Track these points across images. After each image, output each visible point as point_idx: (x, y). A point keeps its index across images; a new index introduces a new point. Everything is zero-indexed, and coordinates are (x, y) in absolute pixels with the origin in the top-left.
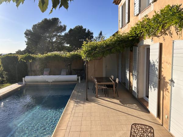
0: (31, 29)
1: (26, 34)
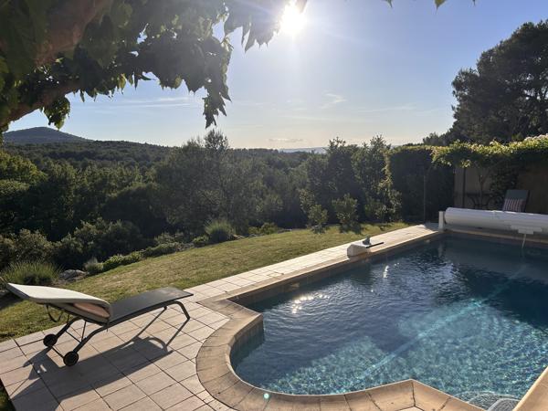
0: (475, 68)
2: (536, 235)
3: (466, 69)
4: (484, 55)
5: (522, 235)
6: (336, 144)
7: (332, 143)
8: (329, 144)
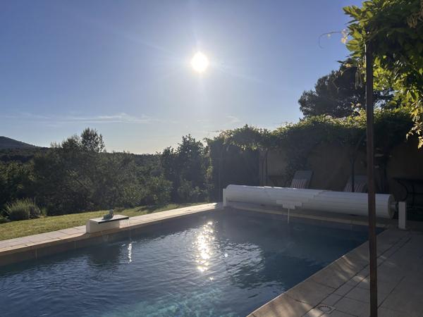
0: (314, 90)
1: (302, 102)
2: (297, 209)
3: (308, 91)
4: (320, 81)
5: (286, 210)
6: (188, 139)
7: (185, 139)
8: (182, 139)
